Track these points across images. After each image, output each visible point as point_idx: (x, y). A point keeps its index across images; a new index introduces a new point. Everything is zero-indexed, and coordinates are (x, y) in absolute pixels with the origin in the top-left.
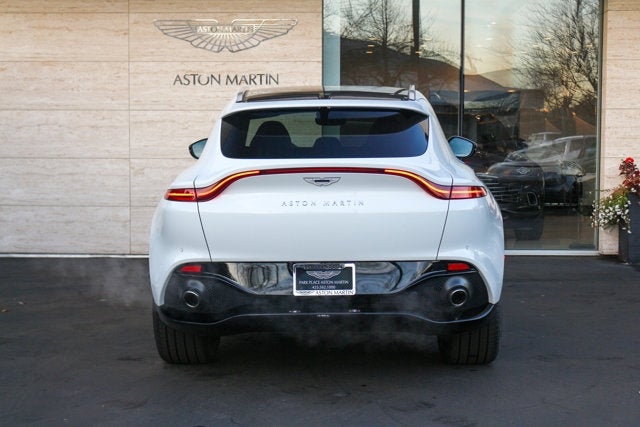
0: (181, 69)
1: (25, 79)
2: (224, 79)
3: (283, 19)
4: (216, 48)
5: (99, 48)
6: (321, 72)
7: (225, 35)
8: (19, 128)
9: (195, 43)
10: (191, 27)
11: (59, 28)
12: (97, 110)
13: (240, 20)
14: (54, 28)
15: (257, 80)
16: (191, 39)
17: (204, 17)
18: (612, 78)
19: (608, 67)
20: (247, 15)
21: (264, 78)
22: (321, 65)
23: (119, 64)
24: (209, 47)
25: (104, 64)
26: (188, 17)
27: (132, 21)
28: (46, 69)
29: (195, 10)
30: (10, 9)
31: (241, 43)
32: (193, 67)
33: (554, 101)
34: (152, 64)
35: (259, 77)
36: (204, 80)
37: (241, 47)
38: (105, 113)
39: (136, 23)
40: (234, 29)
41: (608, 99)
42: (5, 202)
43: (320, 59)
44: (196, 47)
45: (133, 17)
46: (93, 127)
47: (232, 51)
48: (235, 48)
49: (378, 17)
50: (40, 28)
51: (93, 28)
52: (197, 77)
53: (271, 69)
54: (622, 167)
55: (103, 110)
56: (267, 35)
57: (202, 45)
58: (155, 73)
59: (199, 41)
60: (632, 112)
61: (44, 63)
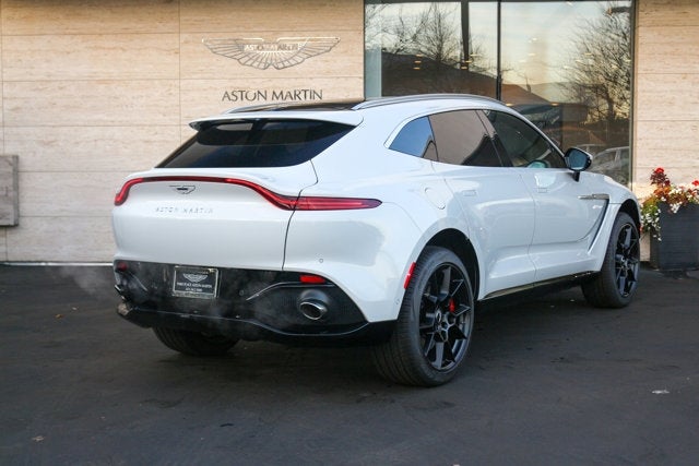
0: (229, 86)
1: (83, 97)
2: (270, 95)
3: (327, 38)
4: (262, 66)
5: (151, 66)
6: (362, 87)
7: (270, 52)
8: (77, 143)
9: (242, 61)
10: (240, 45)
11: (114, 48)
12: (150, 126)
13: (284, 38)
14: (109, 49)
15: (302, 96)
16: (237, 57)
17: (251, 36)
18: (644, 91)
19: (639, 81)
20: (291, 33)
21: (308, 94)
22: (362, 81)
23: (171, 82)
24: (256, 64)
25: (157, 82)
26: (236, 36)
27: (182, 41)
28: (102, 86)
29: (241, 29)
30: (67, 31)
31: (287, 60)
32: (240, 84)
33: (597, 113)
34: (202, 82)
35: (303, 93)
36: (251, 96)
37: (286, 64)
38: (157, 128)
39: (186, 42)
40: (280, 48)
41: (639, 112)
42: (64, 213)
43: (362, 75)
44: (244, 64)
45: (184, 36)
46: (146, 142)
47: (278, 68)
48: (281, 66)
49: (431, 34)
50: (96, 48)
51: (146, 48)
52: (244, 94)
53: (315, 85)
54: (653, 177)
55: (156, 125)
56: (311, 52)
57: (249, 63)
58: (205, 90)
59: (247, 58)
60: (663, 124)
61: (100, 82)
